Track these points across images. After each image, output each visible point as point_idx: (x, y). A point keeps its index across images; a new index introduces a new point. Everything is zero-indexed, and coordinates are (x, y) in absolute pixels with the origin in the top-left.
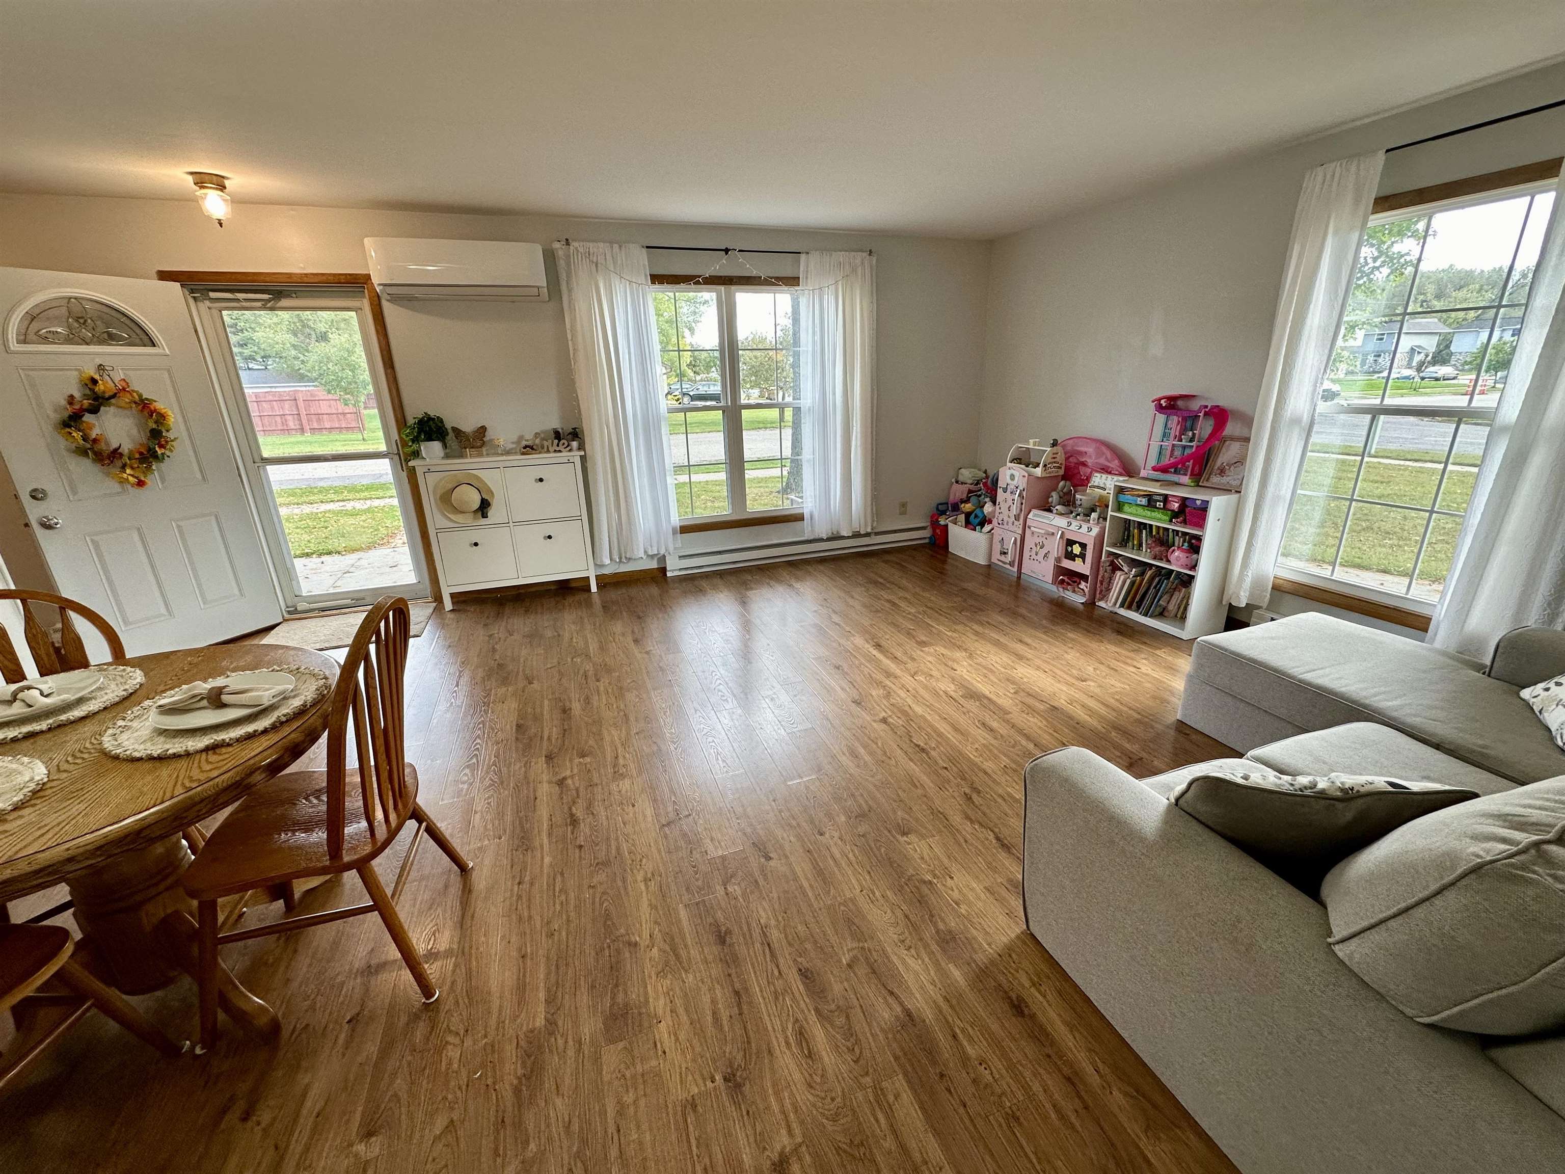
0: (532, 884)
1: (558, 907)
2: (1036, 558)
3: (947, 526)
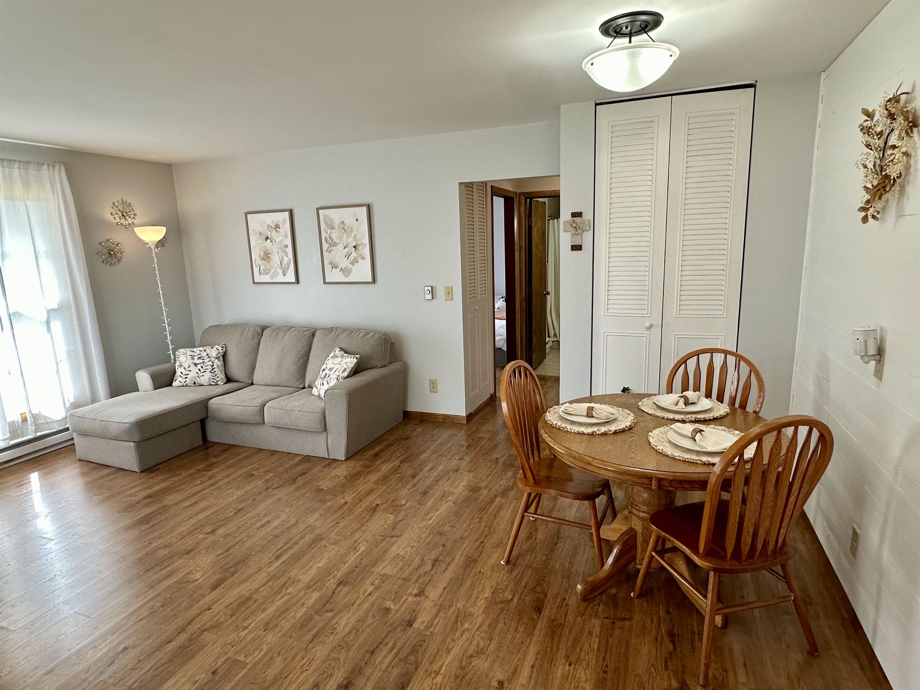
0: (477, 539)
1: (472, 526)
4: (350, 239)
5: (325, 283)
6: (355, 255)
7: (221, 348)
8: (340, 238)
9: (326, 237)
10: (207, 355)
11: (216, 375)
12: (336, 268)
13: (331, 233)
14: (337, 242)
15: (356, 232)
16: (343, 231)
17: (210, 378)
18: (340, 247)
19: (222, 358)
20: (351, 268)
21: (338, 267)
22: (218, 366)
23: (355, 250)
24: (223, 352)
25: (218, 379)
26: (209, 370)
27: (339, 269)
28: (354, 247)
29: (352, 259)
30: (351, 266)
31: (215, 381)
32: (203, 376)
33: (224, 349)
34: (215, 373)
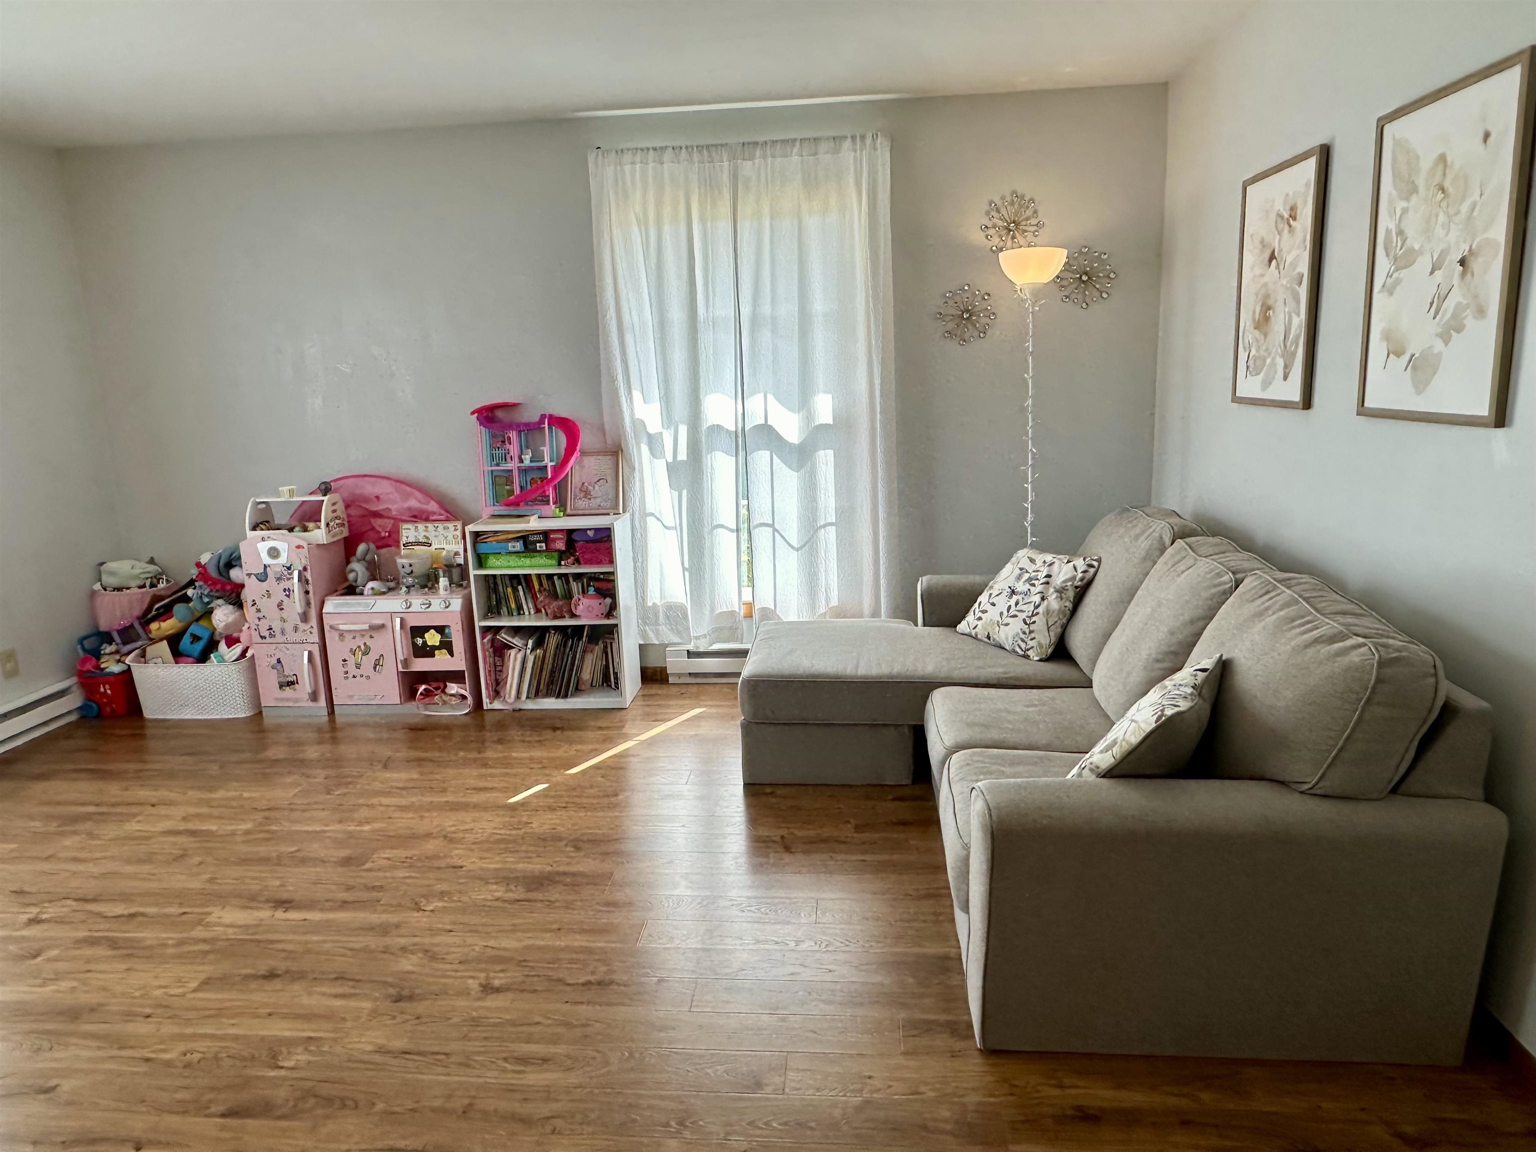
2: (357, 672)
3: (128, 672)
4: (1454, 233)
5: (1362, 410)
6: (1460, 299)
7: (1084, 568)
8: (1427, 231)
9: (1388, 231)
10: (1048, 576)
11: (1031, 632)
12: (1398, 354)
13: (1405, 211)
14: (1417, 247)
15: (1476, 196)
16: (1440, 196)
17: (1018, 634)
18: (1424, 263)
19: (1071, 594)
20: (1439, 355)
21: (1404, 353)
22: (1048, 612)
23: (1463, 275)
24: (1082, 579)
25: (1031, 643)
26: (1024, 616)
27: (1406, 357)
28: (1462, 262)
29: (1448, 315)
30: (1439, 346)
31: (1023, 645)
32: (1007, 625)
33: (1092, 570)
34: (1032, 627)
